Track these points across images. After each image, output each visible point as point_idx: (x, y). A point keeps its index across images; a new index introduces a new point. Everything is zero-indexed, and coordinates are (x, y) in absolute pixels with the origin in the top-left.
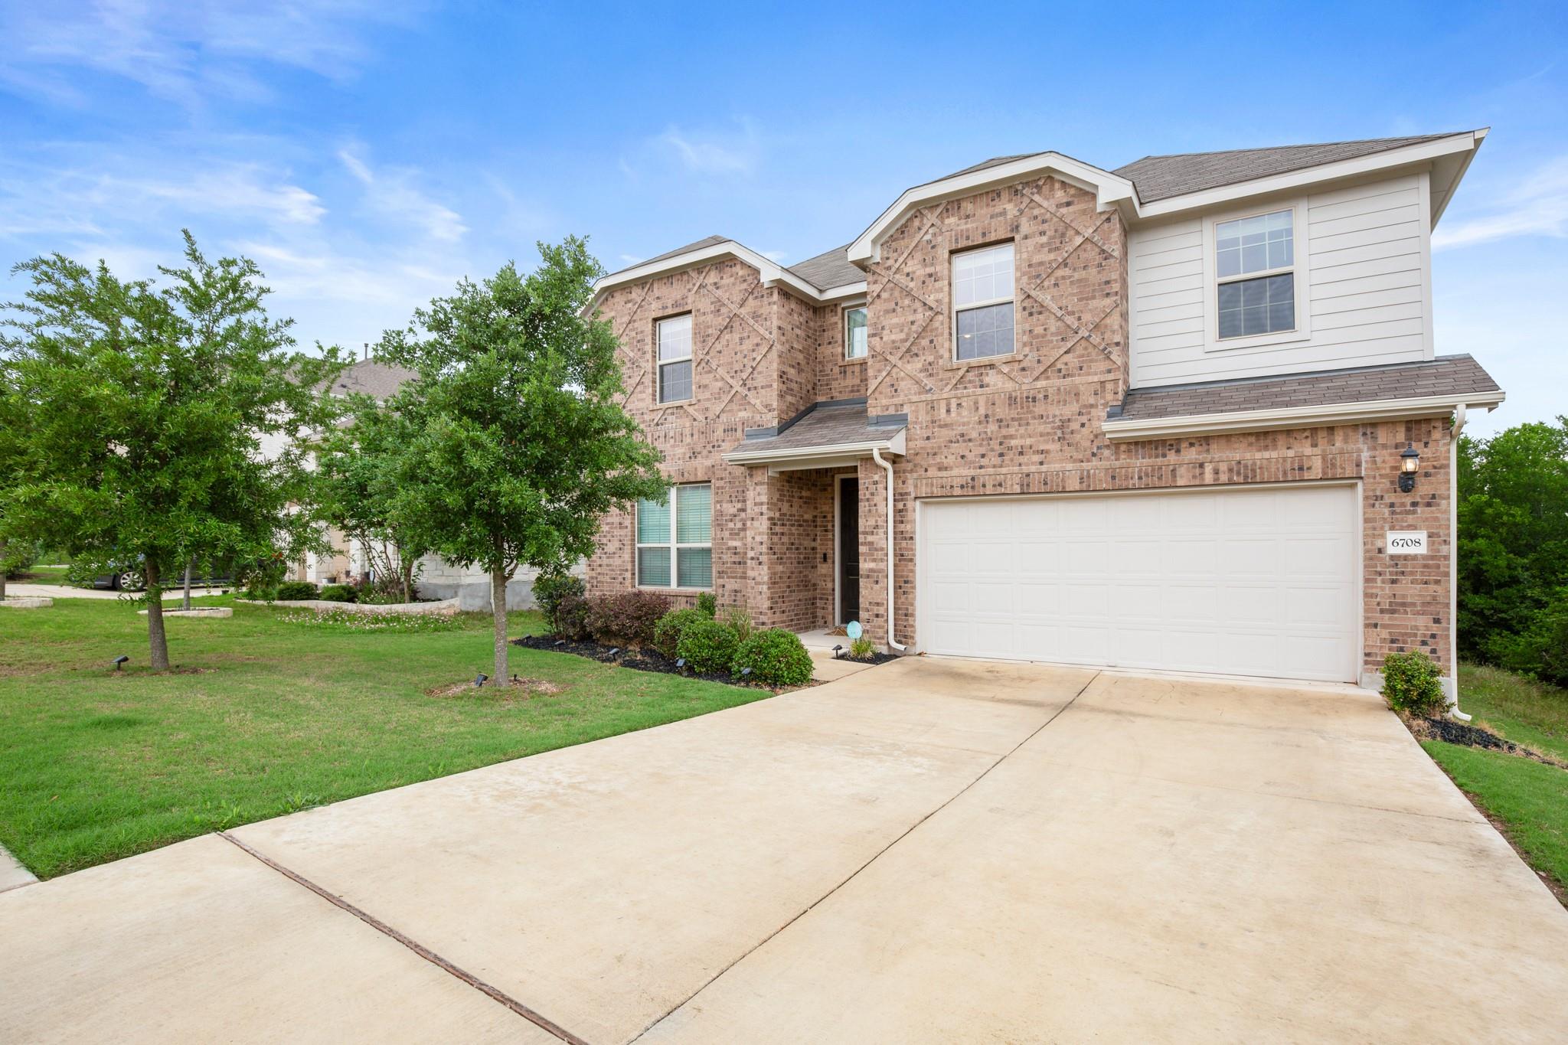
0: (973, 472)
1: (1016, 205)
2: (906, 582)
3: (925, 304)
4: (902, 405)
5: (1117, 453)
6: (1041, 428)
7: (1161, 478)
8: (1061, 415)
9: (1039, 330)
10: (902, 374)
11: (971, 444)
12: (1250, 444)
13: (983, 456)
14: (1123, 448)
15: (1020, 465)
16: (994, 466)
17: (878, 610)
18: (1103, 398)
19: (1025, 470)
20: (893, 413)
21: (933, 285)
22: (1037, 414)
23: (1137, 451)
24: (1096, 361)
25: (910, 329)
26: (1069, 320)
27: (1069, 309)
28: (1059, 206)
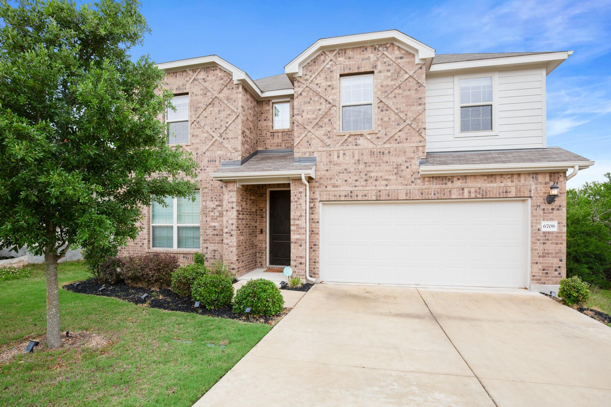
0: (351, 189)
1: (375, 55)
2: (314, 245)
3: (326, 100)
4: (313, 152)
5: (424, 182)
6: (387, 168)
7: (444, 194)
8: (397, 162)
9: (386, 119)
10: (314, 136)
11: (350, 174)
12: (485, 180)
13: (357, 181)
14: (427, 179)
15: (376, 186)
16: (362, 186)
17: (301, 260)
18: (418, 154)
19: (378, 188)
20: (308, 156)
21: (331, 91)
22: (384, 161)
23: (433, 181)
24: (414, 136)
25: (318, 113)
26: (402, 115)
27: (401, 109)
28: (397, 58)
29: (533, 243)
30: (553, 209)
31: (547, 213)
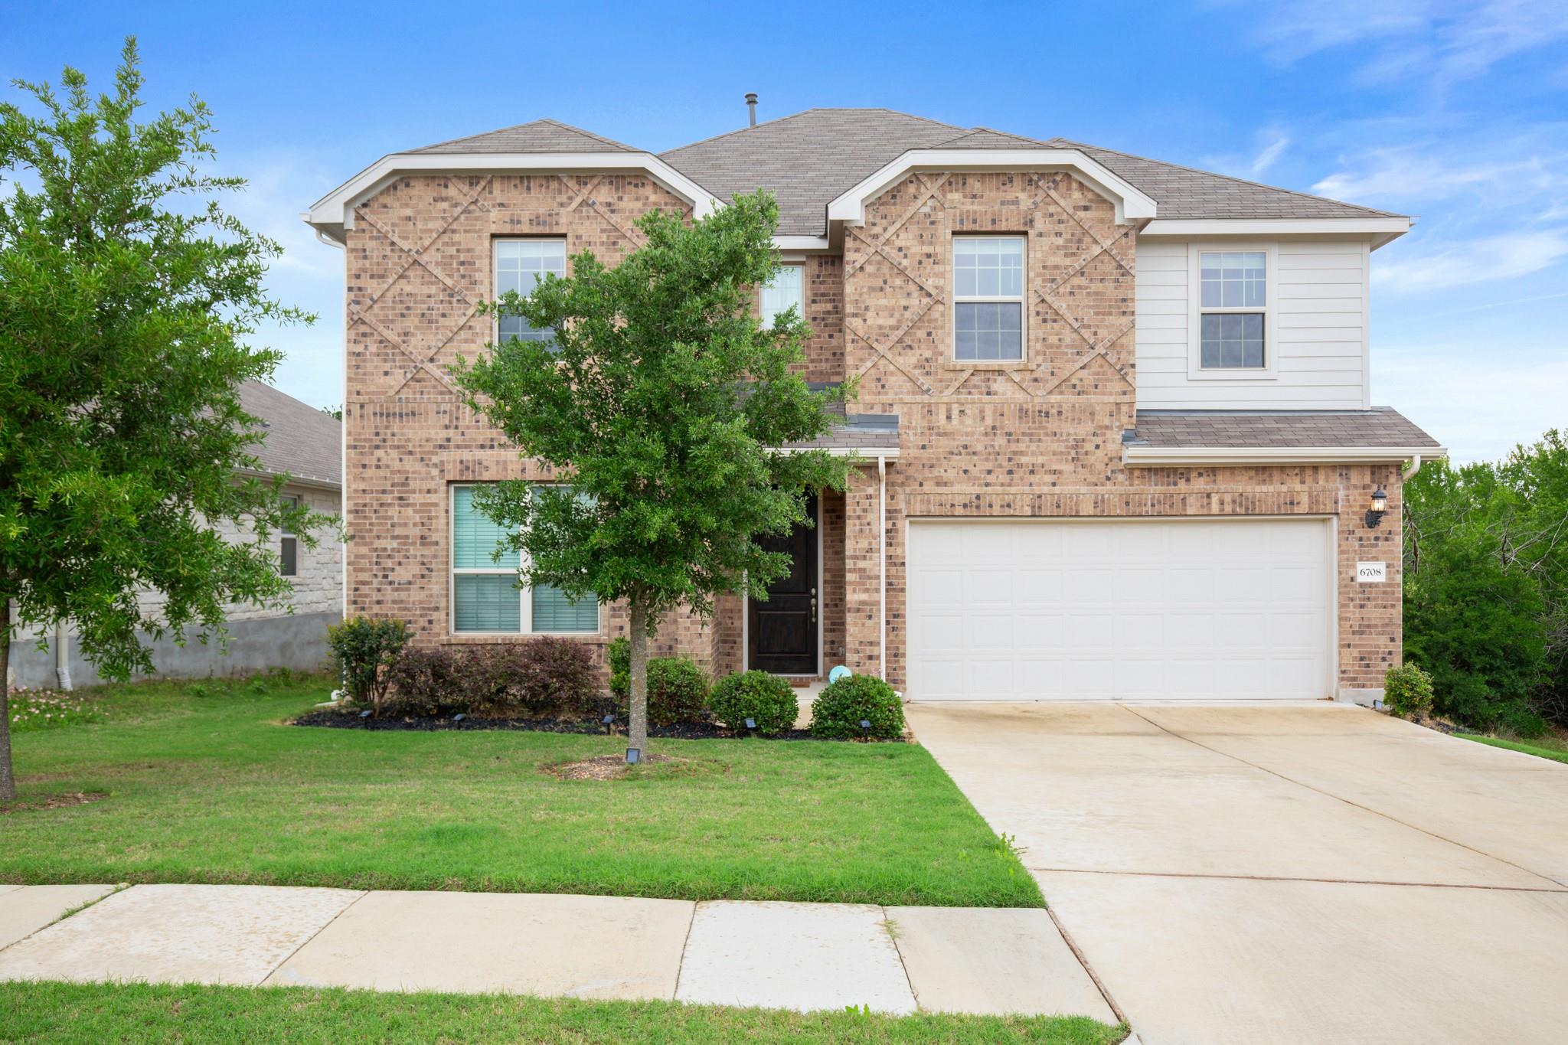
0: (977, 490)
1: (1030, 197)
2: (895, 616)
3: (922, 289)
4: (891, 405)
5: (1131, 478)
6: (1055, 447)
7: (1171, 506)
8: (1075, 434)
9: (1053, 340)
10: (892, 368)
11: (975, 458)
12: (1251, 478)
13: (989, 472)
14: (1137, 473)
15: (1031, 485)
16: (1002, 485)
17: (871, 651)
18: (1118, 420)
19: (1037, 490)
20: (880, 413)
21: (932, 269)
22: (1049, 431)
23: (1150, 478)
24: (1112, 381)
25: (902, 315)
26: (1086, 334)
27: (1085, 321)
28: (1076, 208)
29: (1342, 606)
30: (1377, 539)
31: (1367, 546)
